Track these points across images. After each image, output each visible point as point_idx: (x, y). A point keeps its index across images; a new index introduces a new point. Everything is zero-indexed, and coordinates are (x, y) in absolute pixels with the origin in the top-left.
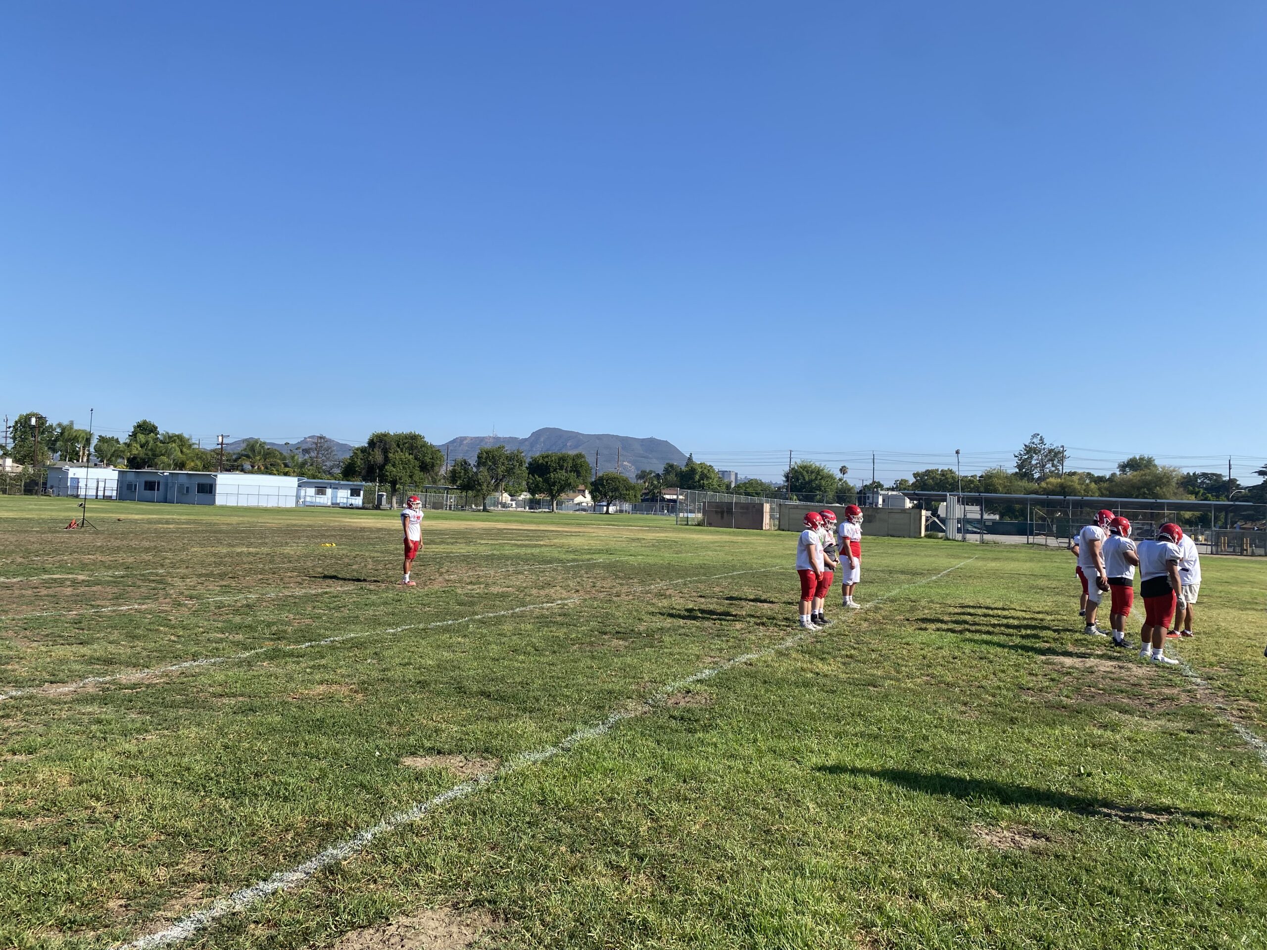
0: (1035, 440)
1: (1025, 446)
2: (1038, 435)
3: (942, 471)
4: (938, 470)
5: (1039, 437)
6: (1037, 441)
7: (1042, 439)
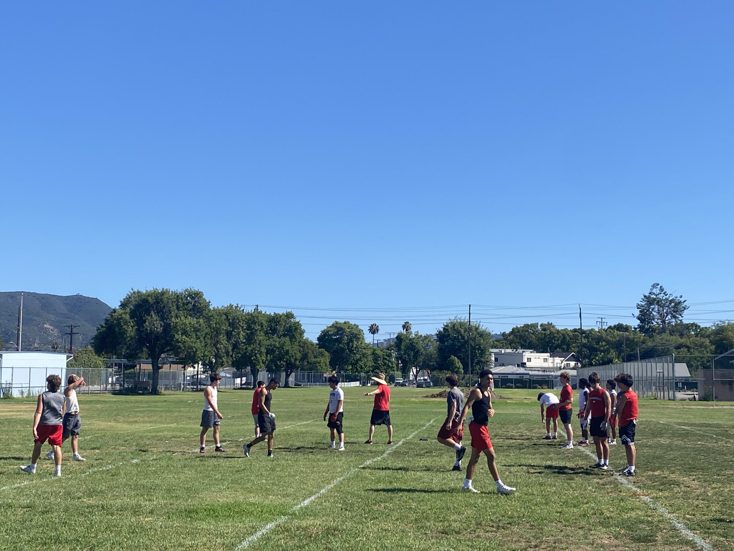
0: (654, 291)
1: (645, 296)
2: (658, 285)
3: (541, 325)
4: (538, 323)
5: (659, 287)
6: (656, 291)
7: (662, 289)
